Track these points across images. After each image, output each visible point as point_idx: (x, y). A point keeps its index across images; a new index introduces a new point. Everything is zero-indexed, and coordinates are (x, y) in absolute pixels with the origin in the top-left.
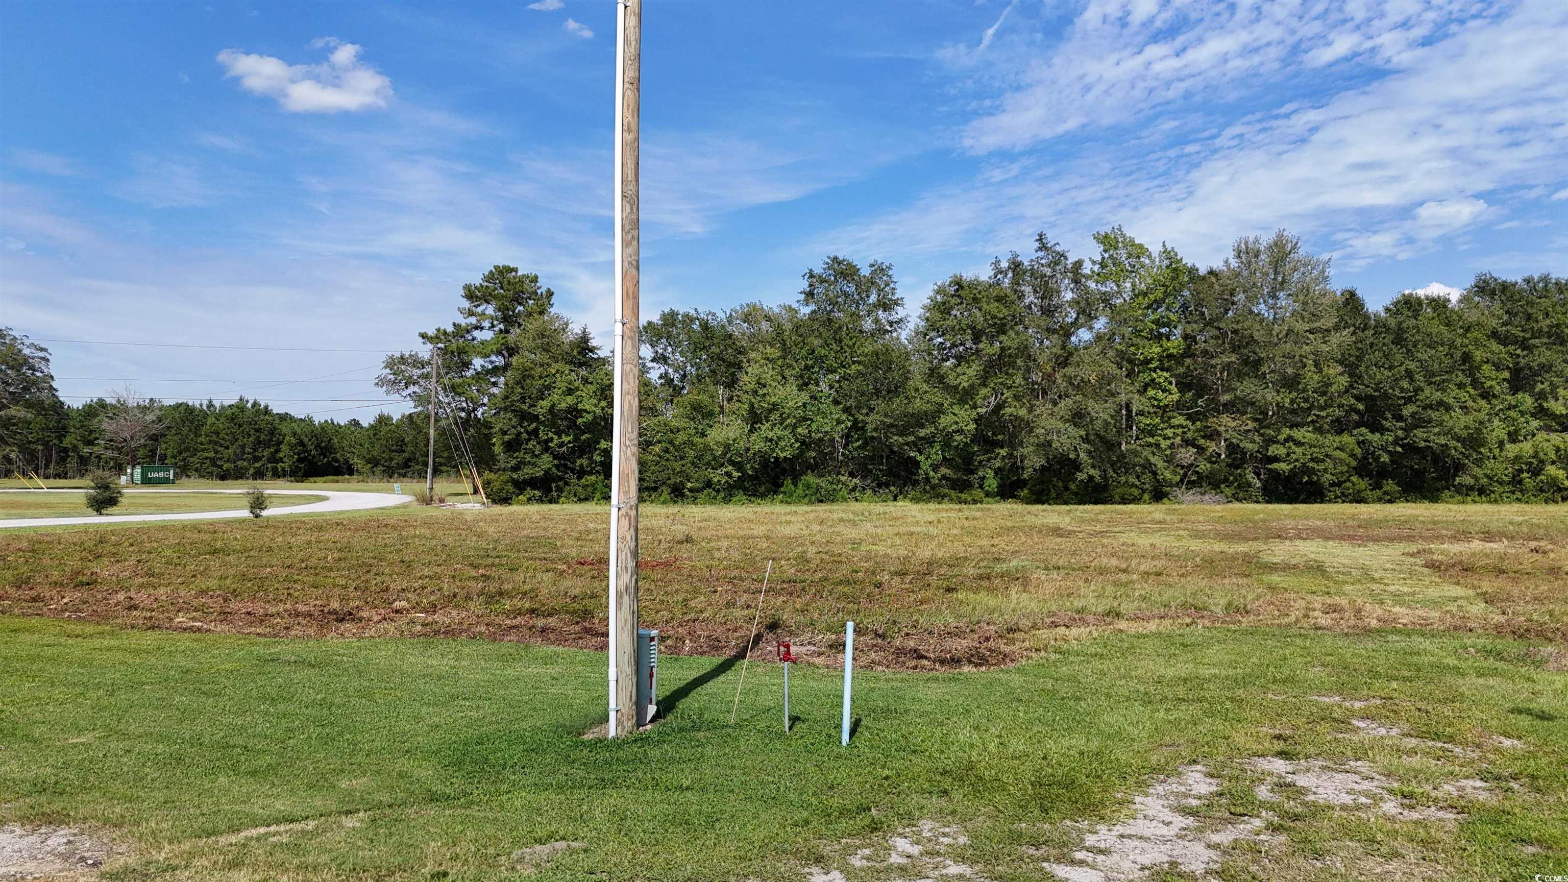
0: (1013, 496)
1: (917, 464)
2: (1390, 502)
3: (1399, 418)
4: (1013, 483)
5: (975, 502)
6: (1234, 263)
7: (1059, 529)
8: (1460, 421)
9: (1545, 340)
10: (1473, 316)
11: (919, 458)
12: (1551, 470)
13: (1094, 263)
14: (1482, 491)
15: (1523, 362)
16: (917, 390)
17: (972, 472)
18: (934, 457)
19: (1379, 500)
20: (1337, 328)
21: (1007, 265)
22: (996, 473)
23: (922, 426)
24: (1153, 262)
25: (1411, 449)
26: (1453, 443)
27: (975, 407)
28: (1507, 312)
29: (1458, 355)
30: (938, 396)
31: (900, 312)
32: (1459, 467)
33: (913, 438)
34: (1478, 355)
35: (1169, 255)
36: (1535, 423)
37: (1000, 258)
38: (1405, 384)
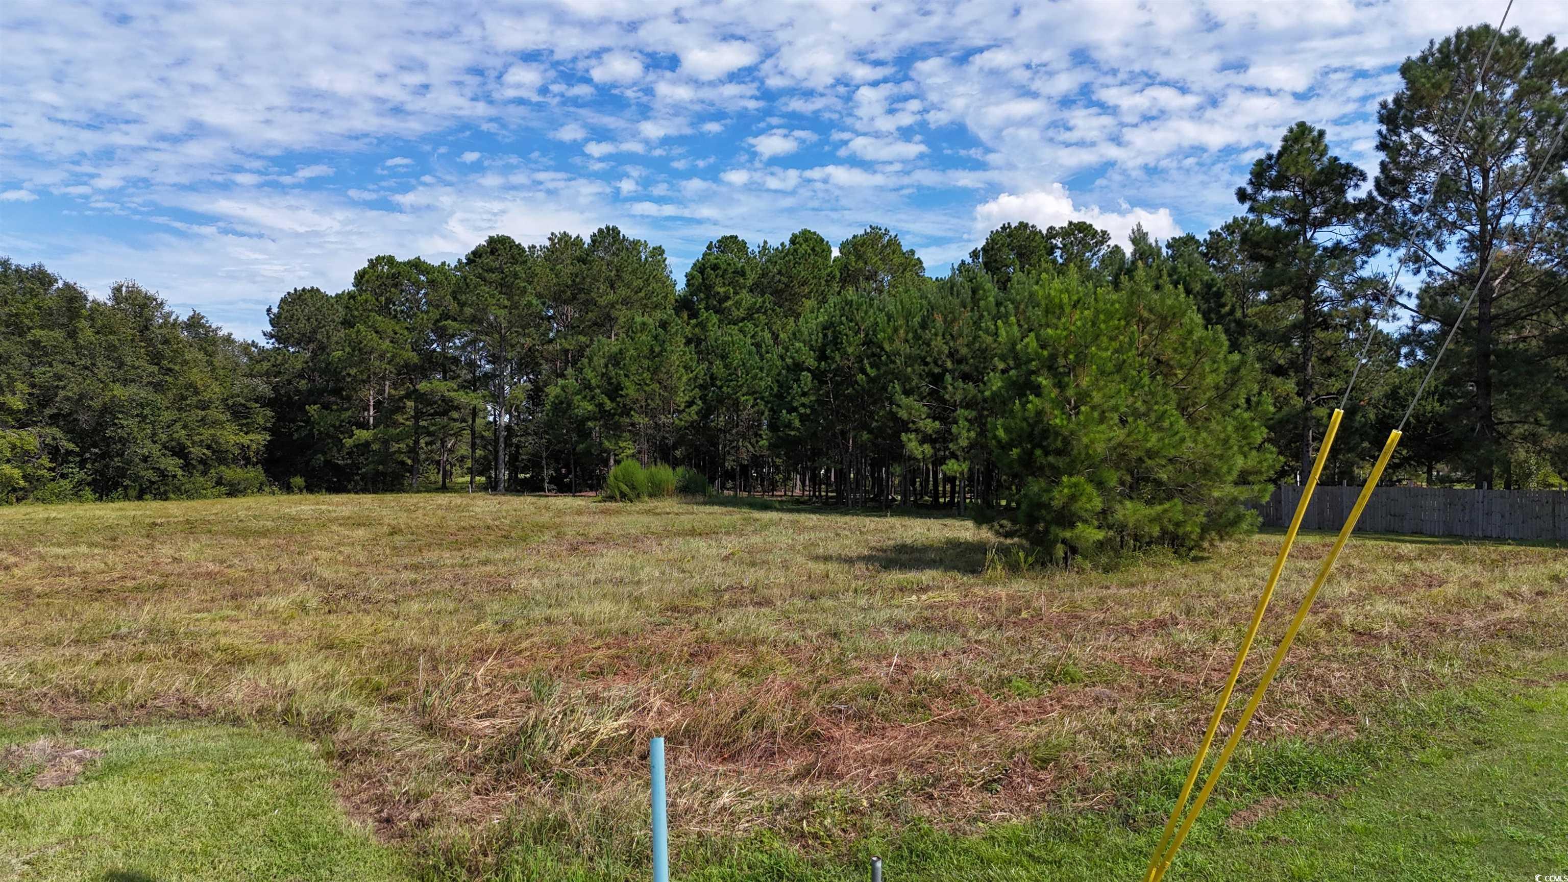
12: (6, 468)
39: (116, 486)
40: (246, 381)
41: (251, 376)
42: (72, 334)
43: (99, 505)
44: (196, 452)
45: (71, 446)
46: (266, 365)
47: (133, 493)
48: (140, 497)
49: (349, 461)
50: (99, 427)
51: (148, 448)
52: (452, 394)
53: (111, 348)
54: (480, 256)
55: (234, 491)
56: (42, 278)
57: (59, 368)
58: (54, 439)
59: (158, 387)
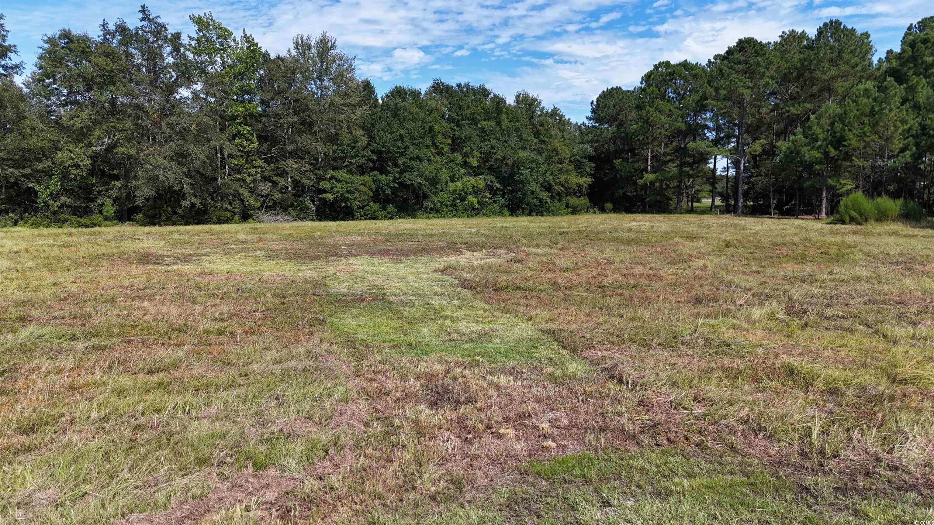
0: (130, 219)
1: (36, 193)
2: (391, 218)
3: (396, 165)
4: (129, 209)
5: (94, 225)
6: (294, 53)
8: (428, 169)
9: (467, 122)
10: (434, 104)
11: (37, 188)
12: (470, 198)
13: (191, 39)
14: (437, 211)
15: (457, 134)
16: (33, 129)
17: (93, 200)
18: (52, 188)
19: (386, 218)
20: (360, 105)
21: (114, 28)
22: (114, 201)
23: (39, 160)
24: (237, 44)
25: (403, 185)
26: (424, 182)
27: (90, 145)
28: (450, 103)
29: (427, 127)
30: (53, 135)
31: (13, 59)
32: (425, 197)
33: (30, 171)
34: (437, 128)
35: (249, 40)
36: (462, 171)
37: (107, 21)
38: (399, 144)
39: (519, 207)
40: (581, 146)
41: (582, 143)
42: (499, 123)
43: (514, 219)
44: (557, 188)
45: (499, 186)
46: (590, 136)
47: (527, 212)
48: (530, 214)
49: (635, 194)
50: (512, 175)
51: (534, 187)
52: (709, 149)
53: (517, 130)
54: (732, 54)
55: (575, 211)
56: (484, 92)
57: (493, 142)
58: (491, 182)
59: (540, 153)
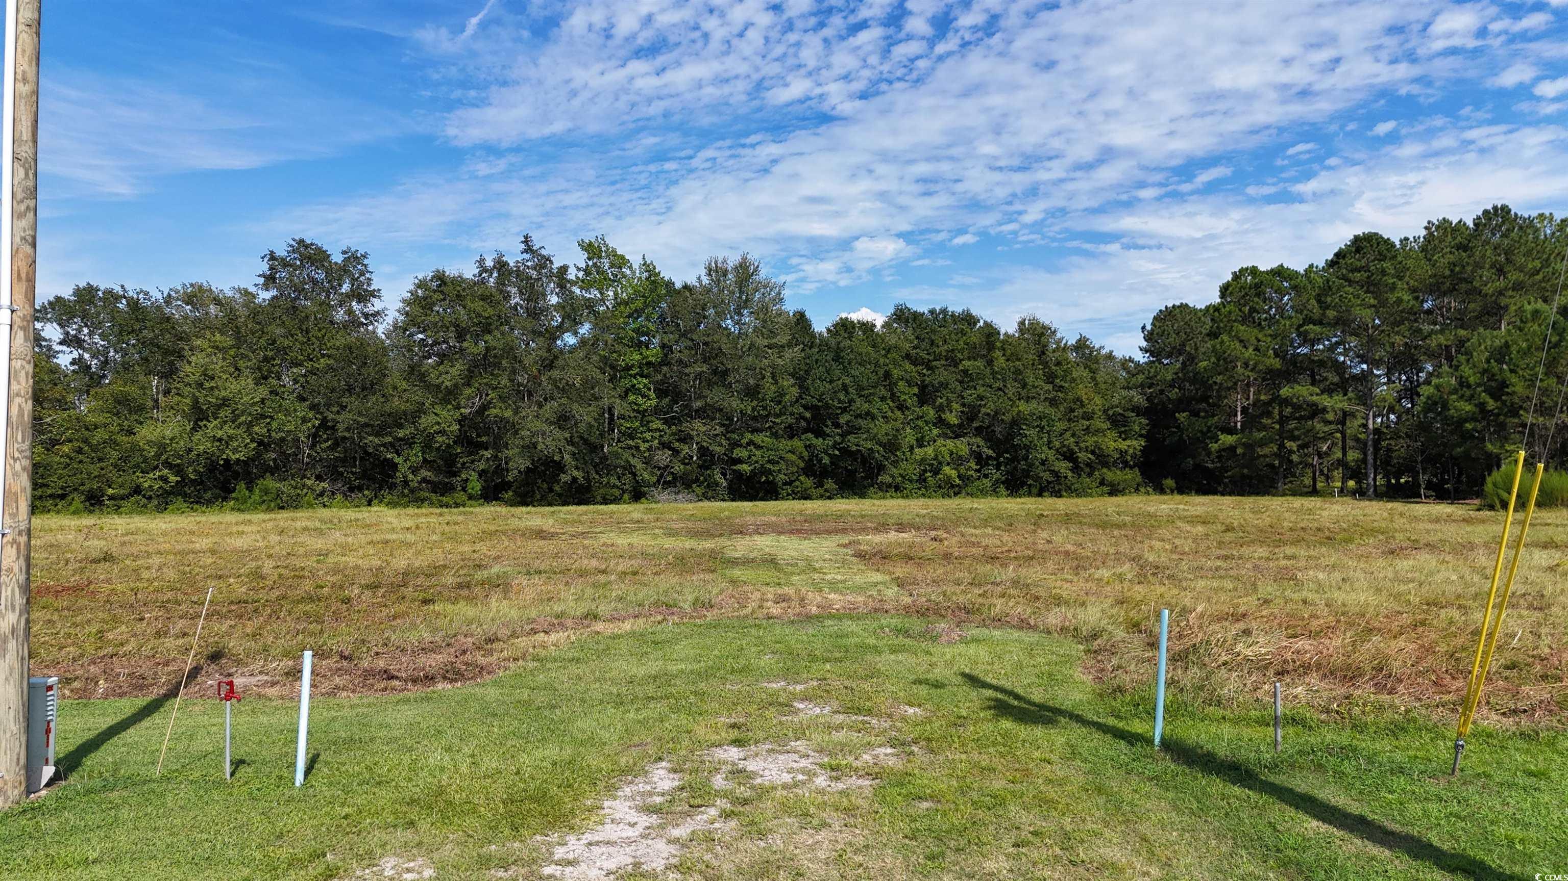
0: (497, 499)
1: (395, 466)
2: (830, 498)
3: (837, 425)
4: (497, 485)
5: (457, 505)
6: (706, 280)
7: (542, 531)
8: (882, 429)
9: (943, 362)
10: (892, 340)
11: (397, 460)
12: (947, 470)
13: (579, 269)
14: (897, 488)
15: (928, 380)
16: (395, 388)
17: (455, 474)
18: (413, 459)
19: (821, 497)
20: (790, 345)
21: (492, 264)
22: (480, 475)
23: (401, 426)
24: (634, 273)
25: (845, 452)
26: (877, 447)
27: (458, 407)
28: (917, 338)
29: (881, 372)
30: (418, 395)
31: (376, 305)
32: (881, 468)
33: (390, 439)
34: (896, 373)
35: (648, 267)
36: (935, 431)
37: (485, 256)
38: (842, 396)
39: (1023, 484)
40: (1124, 393)
41: (1129, 388)
42: (990, 363)
43: (1010, 499)
44: (1083, 456)
45: (990, 452)
46: (1141, 378)
47: (1035, 491)
48: (1040, 495)
49: (1218, 465)
50: (1009, 437)
51: (1046, 453)
52: (1315, 398)
53: (1018, 372)
54: (1344, 257)
55: (1114, 491)
56: (968, 319)
57: (981, 390)
58: (978, 446)
59: (1053, 402)
